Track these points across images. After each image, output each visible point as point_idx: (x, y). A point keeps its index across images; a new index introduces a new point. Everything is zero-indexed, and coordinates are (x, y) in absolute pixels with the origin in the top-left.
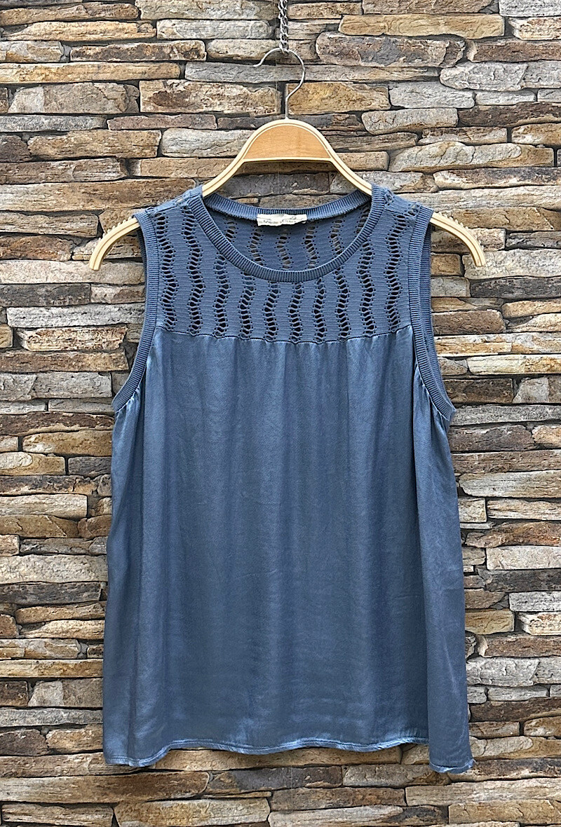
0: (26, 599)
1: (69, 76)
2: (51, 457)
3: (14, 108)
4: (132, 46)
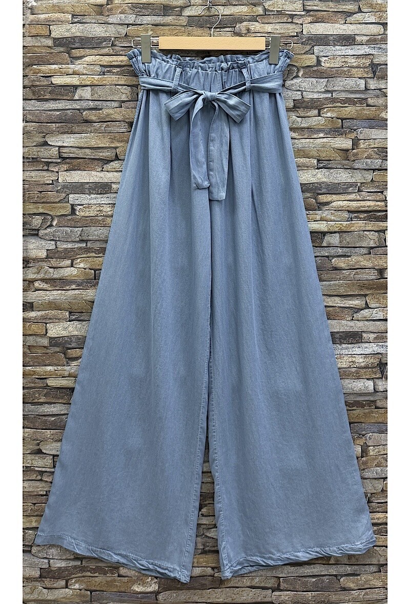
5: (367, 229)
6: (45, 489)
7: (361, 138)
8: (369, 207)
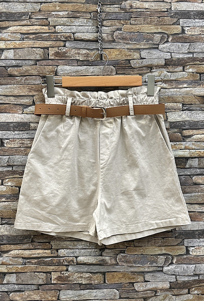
0: (3, 242)
1: (23, 45)
2: (14, 187)
3: (3, 57)
4: (46, 35)
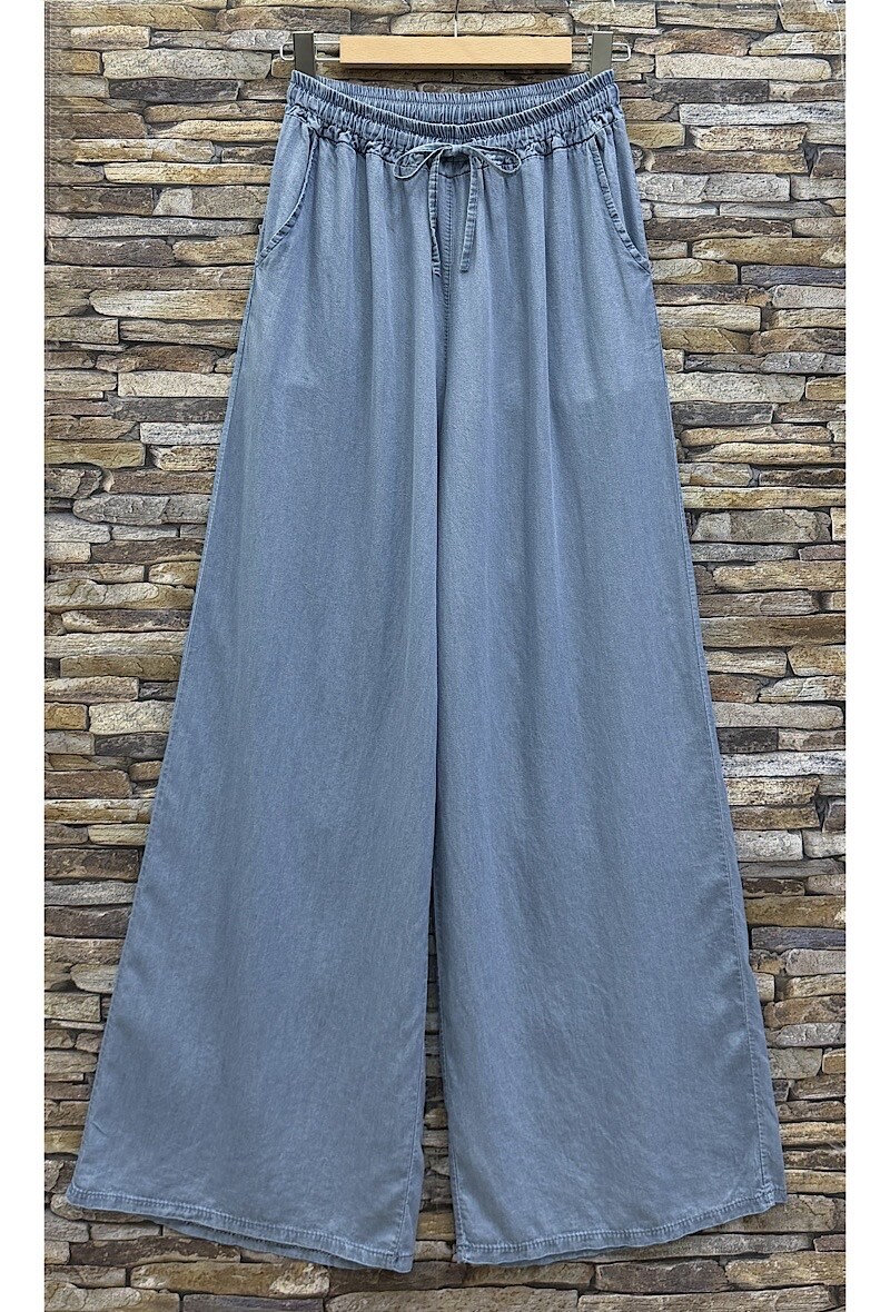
0: (143, 752)
1: (221, 178)
2: (179, 589)
3: (159, 210)
5: (791, 504)
6: (82, 1070)
7: (780, 306)
8: (795, 455)
